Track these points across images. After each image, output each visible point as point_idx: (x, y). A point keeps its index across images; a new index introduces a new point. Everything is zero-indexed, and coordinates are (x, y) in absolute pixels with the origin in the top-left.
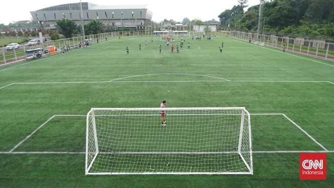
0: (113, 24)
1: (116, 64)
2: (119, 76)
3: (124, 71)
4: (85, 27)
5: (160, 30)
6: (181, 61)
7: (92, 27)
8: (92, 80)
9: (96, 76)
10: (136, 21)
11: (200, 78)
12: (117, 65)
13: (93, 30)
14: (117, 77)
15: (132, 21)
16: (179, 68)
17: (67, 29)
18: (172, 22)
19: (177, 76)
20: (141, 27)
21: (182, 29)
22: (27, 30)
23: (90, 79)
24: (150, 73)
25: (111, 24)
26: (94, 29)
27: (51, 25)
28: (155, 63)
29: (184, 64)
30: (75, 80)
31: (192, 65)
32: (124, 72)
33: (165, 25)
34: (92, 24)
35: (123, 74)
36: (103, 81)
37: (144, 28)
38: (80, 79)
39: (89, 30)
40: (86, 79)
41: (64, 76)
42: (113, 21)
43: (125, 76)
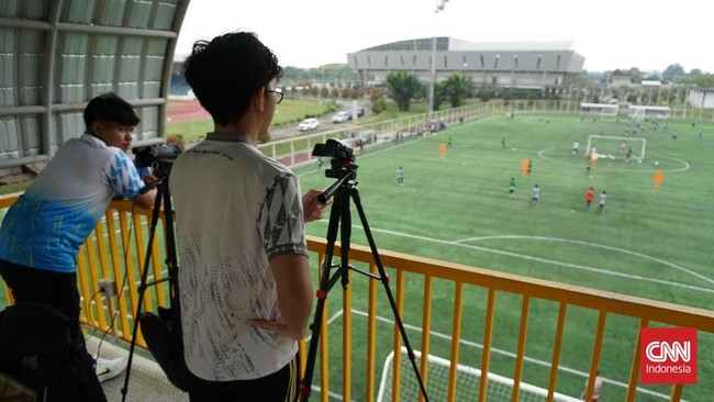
0: (494, 80)
1: (477, 194)
2: (476, 230)
3: (489, 217)
4: (437, 88)
5: (596, 101)
6: (624, 207)
7: (449, 89)
8: (424, 231)
9: (434, 223)
10: (545, 75)
11: (658, 269)
12: (478, 198)
13: (451, 94)
14: (471, 233)
15: (536, 76)
16: (614, 230)
17: (404, 92)
18: (634, 76)
19: (603, 252)
20: (554, 90)
21: (654, 100)
22: (336, 86)
23: (420, 230)
24: (541, 235)
25: (490, 80)
26: (454, 93)
27: (376, 78)
28: (561, 206)
29: (629, 218)
30: (394, 225)
31: (650, 222)
32: (490, 221)
33: (616, 84)
34: (450, 82)
35: (484, 226)
36: (443, 238)
37: (561, 92)
38: (403, 226)
39: (443, 94)
40: (412, 228)
41: (377, 212)
42: (495, 75)
43: (488, 231)
